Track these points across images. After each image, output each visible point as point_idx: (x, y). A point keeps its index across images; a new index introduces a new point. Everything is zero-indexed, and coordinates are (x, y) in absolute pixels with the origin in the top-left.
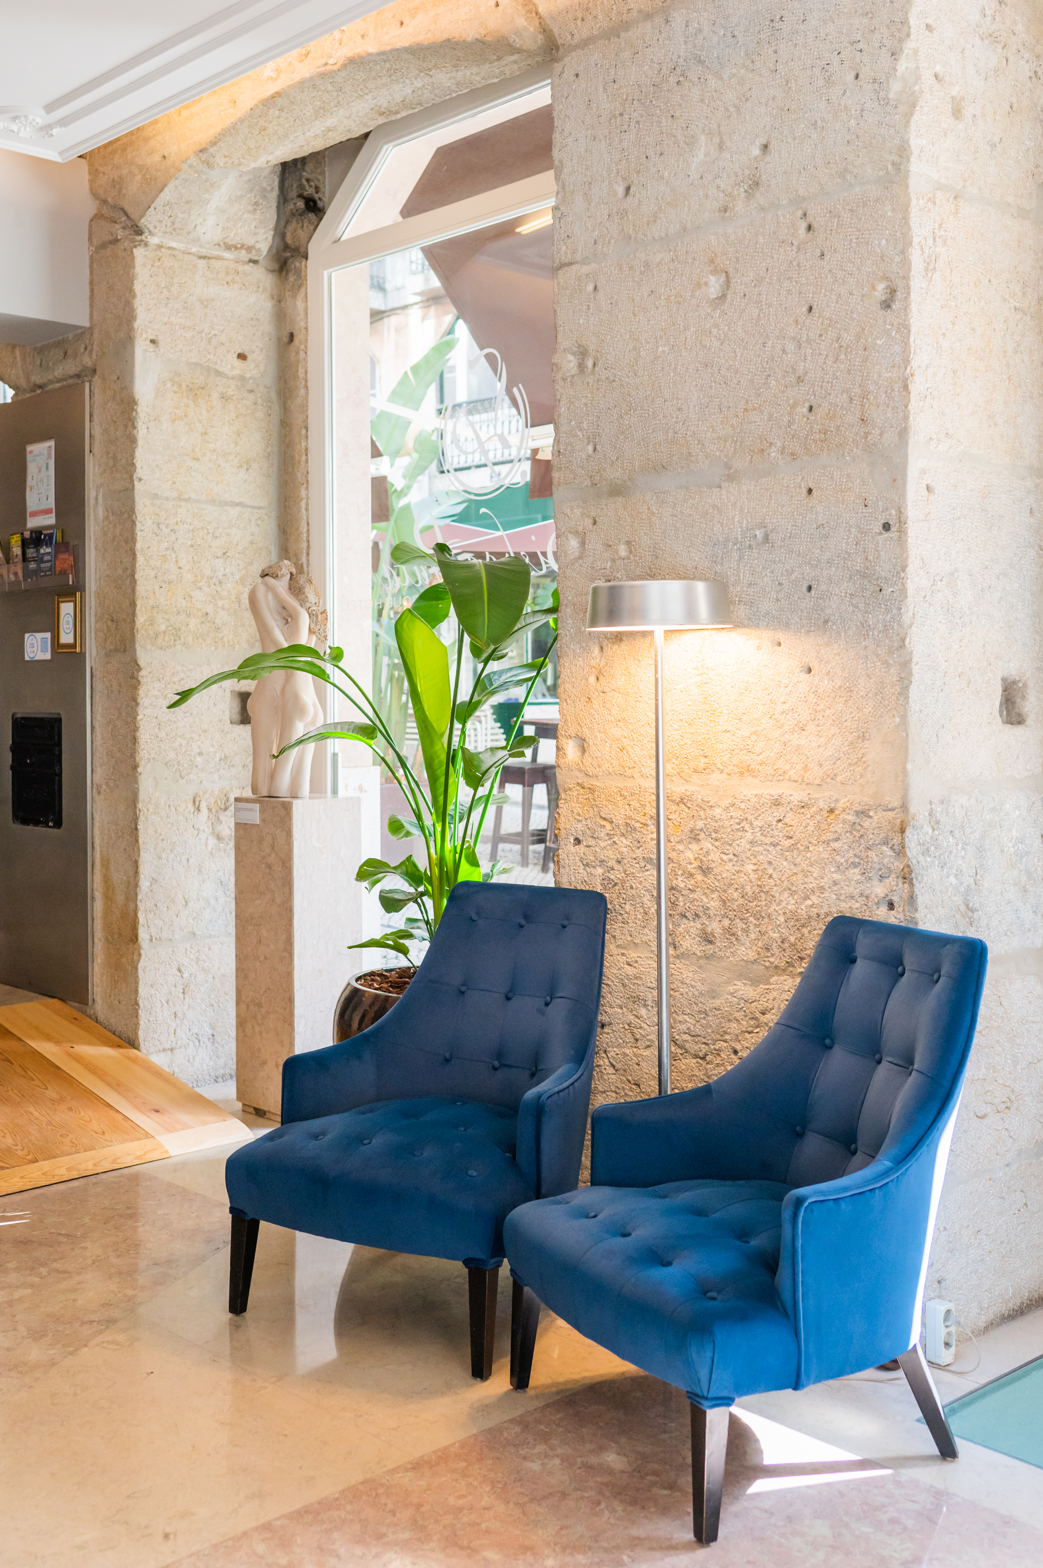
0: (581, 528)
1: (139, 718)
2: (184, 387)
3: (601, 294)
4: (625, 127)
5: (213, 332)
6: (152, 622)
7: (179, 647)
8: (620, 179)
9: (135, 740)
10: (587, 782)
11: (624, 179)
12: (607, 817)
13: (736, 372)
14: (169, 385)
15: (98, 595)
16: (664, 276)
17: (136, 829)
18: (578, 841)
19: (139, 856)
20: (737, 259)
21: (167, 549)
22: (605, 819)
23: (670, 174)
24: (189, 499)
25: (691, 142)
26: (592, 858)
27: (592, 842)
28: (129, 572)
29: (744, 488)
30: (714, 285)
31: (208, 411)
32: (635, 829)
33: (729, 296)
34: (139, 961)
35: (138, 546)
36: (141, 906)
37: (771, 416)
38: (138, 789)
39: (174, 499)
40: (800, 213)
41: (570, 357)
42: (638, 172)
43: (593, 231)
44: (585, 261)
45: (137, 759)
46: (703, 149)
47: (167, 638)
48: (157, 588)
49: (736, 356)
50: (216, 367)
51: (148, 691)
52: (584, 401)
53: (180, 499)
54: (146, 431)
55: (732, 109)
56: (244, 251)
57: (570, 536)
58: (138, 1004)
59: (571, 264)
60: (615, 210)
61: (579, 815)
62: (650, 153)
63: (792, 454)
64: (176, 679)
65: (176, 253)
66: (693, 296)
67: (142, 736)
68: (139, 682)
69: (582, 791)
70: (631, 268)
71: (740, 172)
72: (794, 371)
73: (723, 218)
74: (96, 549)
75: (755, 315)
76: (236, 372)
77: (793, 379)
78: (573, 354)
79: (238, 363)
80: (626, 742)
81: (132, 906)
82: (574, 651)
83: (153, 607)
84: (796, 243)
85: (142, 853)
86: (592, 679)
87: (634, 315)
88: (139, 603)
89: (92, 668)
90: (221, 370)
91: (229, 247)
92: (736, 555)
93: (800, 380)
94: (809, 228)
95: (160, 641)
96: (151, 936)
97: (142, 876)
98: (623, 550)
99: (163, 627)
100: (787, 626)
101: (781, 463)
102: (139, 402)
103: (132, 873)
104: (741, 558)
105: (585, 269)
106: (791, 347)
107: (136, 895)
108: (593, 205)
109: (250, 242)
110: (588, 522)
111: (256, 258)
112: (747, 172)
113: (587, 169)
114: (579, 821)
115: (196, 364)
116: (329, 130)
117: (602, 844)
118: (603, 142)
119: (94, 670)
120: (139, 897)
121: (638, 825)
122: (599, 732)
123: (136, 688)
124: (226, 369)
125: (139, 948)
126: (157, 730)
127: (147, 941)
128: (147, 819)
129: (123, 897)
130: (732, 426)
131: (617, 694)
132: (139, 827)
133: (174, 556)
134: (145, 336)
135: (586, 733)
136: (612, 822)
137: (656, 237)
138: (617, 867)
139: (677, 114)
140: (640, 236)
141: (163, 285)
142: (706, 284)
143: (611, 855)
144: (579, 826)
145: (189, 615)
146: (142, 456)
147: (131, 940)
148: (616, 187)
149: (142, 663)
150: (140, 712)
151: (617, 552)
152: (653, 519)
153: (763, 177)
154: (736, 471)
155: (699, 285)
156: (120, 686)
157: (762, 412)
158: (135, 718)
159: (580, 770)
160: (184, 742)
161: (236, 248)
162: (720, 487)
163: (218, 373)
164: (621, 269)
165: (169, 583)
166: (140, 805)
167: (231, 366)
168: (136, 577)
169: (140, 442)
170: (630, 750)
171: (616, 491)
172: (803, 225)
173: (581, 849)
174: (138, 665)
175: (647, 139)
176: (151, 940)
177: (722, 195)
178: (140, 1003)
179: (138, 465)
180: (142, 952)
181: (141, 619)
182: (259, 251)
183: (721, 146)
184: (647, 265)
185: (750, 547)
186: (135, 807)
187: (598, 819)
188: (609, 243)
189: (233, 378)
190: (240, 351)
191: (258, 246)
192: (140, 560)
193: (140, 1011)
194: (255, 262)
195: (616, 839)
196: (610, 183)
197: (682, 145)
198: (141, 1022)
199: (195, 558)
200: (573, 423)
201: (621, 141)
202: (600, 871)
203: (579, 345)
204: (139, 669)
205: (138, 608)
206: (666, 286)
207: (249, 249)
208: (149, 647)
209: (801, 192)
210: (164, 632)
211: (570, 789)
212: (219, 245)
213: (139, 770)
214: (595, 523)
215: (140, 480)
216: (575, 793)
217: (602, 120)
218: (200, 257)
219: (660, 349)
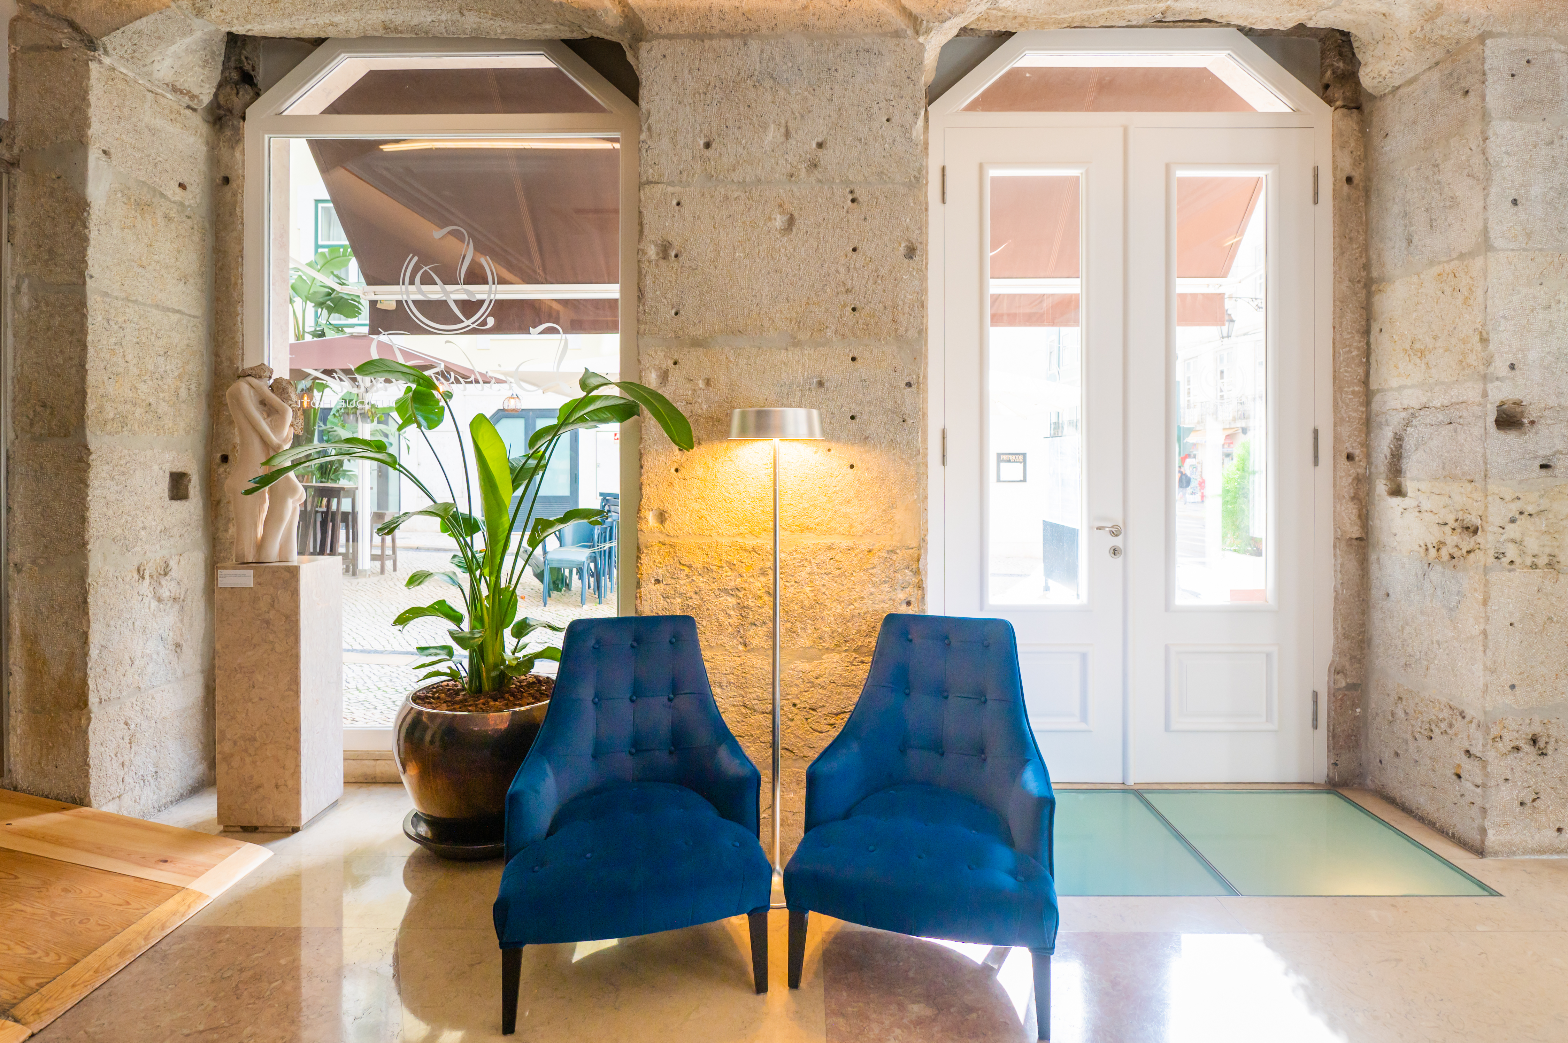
0: (664, 366)
1: (89, 498)
2: (132, 200)
3: (685, 209)
4: (708, 102)
5: (159, 159)
6: (101, 409)
7: (126, 433)
8: (702, 135)
9: (83, 520)
10: (667, 540)
11: (706, 136)
12: (687, 563)
13: (800, 279)
14: (119, 195)
15: (17, 380)
16: (741, 207)
17: (85, 602)
18: (658, 581)
19: (89, 627)
20: (801, 209)
21: (115, 344)
22: (684, 565)
23: (746, 142)
24: (136, 301)
25: (765, 127)
26: (672, 592)
27: (670, 581)
28: (76, 361)
29: (806, 352)
30: (779, 221)
31: (153, 226)
32: (712, 571)
33: (794, 231)
34: (89, 724)
35: (89, 338)
36: (91, 674)
37: (827, 310)
38: (87, 565)
39: (123, 300)
40: (848, 190)
41: (653, 247)
42: (719, 135)
43: (679, 164)
44: (671, 184)
45: (87, 537)
46: (772, 135)
47: (115, 425)
48: (106, 378)
49: (800, 269)
50: (161, 189)
51: (98, 473)
52: (668, 278)
53: (127, 299)
54: (97, 232)
55: (797, 114)
56: (187, 98)
57: (653, 371)
58: (88, 765)
59: (658, 183)
60: (698, 155)
61: (660, 563)
62: (730, 124)
63: (843, 335)
64: (122, 462)
65: (128, 79)
66: (765, 225)
67: (92, 516)
68: (89, 466)
69: (663, 547)
70: (712, 197)
71: (804, 155)
72: (844, 284)
73: (790, 180)
74: (15, 336)
75: (815, 246)
76: (177, 198)
77: (843, 290)
78: (656, 245)
79: (179, 190)
80: (704, 513)
81: (78, 675)
82: (656, 451)
83: (102, 396)
84: (846, 208)
85: (92, 624)
86: (673, 470)
87: (714, 227)
88: (89, 391)
89: (7, 451)
90: (165, 193)
91: (175, 90)
92: (798, 394)
93: (848, 291)
94: (853, 201)
95: (108, 427)
96: (101, 699)
97: (92, 646)
98: (701, 384)
99: (111, 415)
100: (838, 440)
101: (834, 339)
102: (92, 205)
103: (77, 644)
104: (802, 396)
105: (670, 189)
106: (842, 270)
107: (86, 664)
108: (678, 147)
109: (196, 91)
110: (671, 362)
111: (196, 107)
112: (808, 156)
113: (673, 121)
114: (660, 567)
115: (144, 182)
116: (331, 24)
117: (682, 582)
118: (688, 107)
119: (10, 452)
120: (89, 666)
121: (714, 568)
122: (680, 506)
123: (85, 471)
124: (169, 194)
125: (90, 712)
126: (105, 509)
127: (97, 704)
128: (96, 592)
129: (62, 668)
130: (797, 312)
131: (696, 481)
132: (89, 600)
133: (121, 350)
134: (98, 145)
135: (668, 507)
136: (690, 567)
137: (735, 180)
138: (694, 596)
139: (753, 105)
140: (721, 177)
141: (115, 104)
142: (775, 219)
143: (689, 590)
144: (660, 571)
145: (135, 405)
146: (93, 254)
147: (77, 706)
148: (698, 139)
149: (92, 448)
150: (90, 494)
151: (697, 384)
152: (731, 365)
153: (822, 162)
154: (799, 341)
155: (770, 219)
156: (59, 468)
157: (821, 307)
158: (84, 499)
159: (661, 532)
160: (129, 518)
161: (181, 92)
162: (787, 349)
163: (162, 195)
164: (703, 195)
165: (117, 375)
166: (89, 580)
167: (172, 191)
168: (87, 367)
169: (92, 242)
170: (708, 518)
171: (697, 343)
172: (850, 197)
173: (661, 587)
174: (88, 450)
175: (727, 115)
176: (101, 703)
177: (789, 166)
178: (91, 763)
179: (90, 263)
180: (92, 715)
181: (91, 407)
182: (200, 101)
183: (787, 134)
184: (726, 198)
185: (810, 389)
186: (84, 582)
187: (678, 565)
188: (693, 175)
189: (174, 203)
190: (181, 181)
191: (201, 97)
192: (91, 351)
193: (90, 771)
194: (194, 110)
195: (694, 578)
196: (694, 136)
197: (757, 126)
198: (92, 781)
199: (140, 354)
200: (658, 293)
201: (704, 111)
202: (679, 600)
203: (664, 240)
204: (89, 453)
205: (88, 396)
206: (743, 214)
207: (193, 97)
208: (98, 433)
209: (851, 178)
210: (113, 419)
211: (652, 546)
212: (168, 85)
213: (89, 547)
214: (675, 363)
215: (91, 277)
216: (656, 548)
217: (688, 92)
218: (148, 91)
219: (737, 254)
